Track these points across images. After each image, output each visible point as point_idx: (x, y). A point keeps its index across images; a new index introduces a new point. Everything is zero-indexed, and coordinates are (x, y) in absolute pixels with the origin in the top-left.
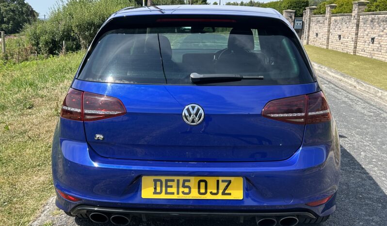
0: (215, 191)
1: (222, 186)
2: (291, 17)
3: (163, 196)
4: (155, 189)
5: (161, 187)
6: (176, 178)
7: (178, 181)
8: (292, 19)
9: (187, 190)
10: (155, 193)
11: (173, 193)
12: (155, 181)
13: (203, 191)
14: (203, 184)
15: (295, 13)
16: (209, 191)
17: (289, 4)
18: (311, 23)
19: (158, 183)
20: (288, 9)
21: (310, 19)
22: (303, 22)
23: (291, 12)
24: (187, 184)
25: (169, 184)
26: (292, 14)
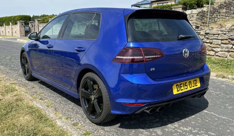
0: (193, 85)
1: (195, 82)
2: (23, 25)
3: (180, 92)
4: (177, 89)
5: (179, 88)
6: (182, 83)
7: (183, 83)
8: (23, 26)
9: (186, 87)
10: (178, 91)
11: (183, 90)
12: (177, 85)
13: (191, 86)
14: (190, 83)
15: (25, 23)
16: (192, 86)
17: (20, 18)
18: (39, 27)
19: (178, 86)
20: (20, 20)
21: (38, 25)
22: (29, 27)
23: (22, 22)
24: (186, 84)
25: (181, 85)
26: (23, 23)
